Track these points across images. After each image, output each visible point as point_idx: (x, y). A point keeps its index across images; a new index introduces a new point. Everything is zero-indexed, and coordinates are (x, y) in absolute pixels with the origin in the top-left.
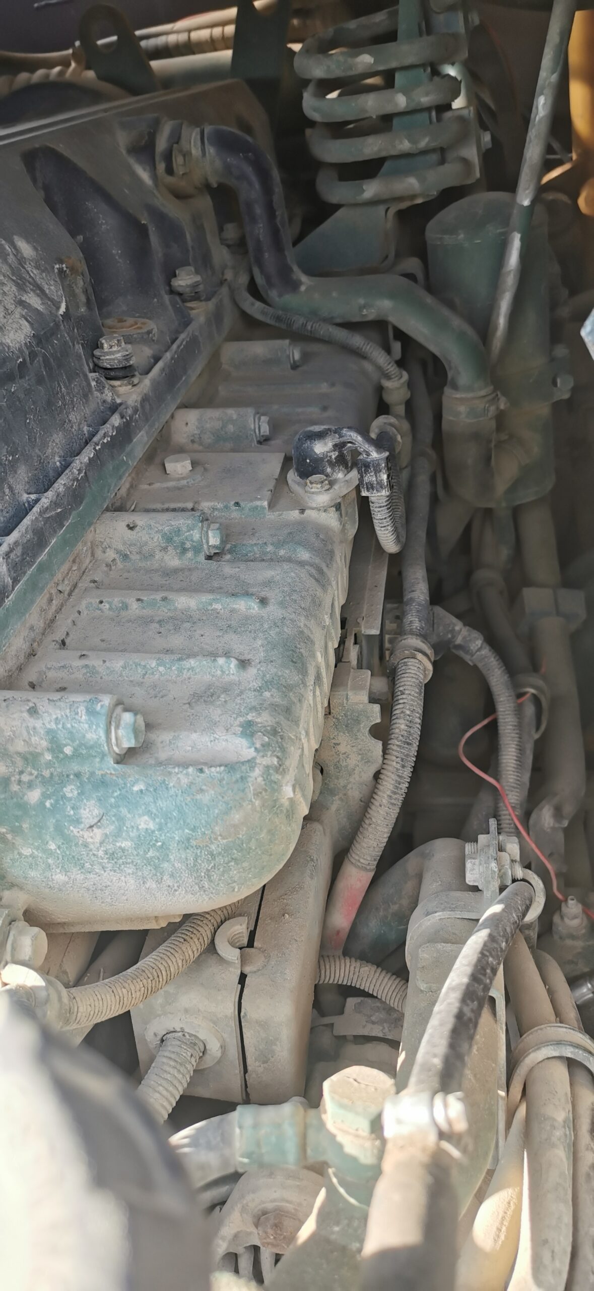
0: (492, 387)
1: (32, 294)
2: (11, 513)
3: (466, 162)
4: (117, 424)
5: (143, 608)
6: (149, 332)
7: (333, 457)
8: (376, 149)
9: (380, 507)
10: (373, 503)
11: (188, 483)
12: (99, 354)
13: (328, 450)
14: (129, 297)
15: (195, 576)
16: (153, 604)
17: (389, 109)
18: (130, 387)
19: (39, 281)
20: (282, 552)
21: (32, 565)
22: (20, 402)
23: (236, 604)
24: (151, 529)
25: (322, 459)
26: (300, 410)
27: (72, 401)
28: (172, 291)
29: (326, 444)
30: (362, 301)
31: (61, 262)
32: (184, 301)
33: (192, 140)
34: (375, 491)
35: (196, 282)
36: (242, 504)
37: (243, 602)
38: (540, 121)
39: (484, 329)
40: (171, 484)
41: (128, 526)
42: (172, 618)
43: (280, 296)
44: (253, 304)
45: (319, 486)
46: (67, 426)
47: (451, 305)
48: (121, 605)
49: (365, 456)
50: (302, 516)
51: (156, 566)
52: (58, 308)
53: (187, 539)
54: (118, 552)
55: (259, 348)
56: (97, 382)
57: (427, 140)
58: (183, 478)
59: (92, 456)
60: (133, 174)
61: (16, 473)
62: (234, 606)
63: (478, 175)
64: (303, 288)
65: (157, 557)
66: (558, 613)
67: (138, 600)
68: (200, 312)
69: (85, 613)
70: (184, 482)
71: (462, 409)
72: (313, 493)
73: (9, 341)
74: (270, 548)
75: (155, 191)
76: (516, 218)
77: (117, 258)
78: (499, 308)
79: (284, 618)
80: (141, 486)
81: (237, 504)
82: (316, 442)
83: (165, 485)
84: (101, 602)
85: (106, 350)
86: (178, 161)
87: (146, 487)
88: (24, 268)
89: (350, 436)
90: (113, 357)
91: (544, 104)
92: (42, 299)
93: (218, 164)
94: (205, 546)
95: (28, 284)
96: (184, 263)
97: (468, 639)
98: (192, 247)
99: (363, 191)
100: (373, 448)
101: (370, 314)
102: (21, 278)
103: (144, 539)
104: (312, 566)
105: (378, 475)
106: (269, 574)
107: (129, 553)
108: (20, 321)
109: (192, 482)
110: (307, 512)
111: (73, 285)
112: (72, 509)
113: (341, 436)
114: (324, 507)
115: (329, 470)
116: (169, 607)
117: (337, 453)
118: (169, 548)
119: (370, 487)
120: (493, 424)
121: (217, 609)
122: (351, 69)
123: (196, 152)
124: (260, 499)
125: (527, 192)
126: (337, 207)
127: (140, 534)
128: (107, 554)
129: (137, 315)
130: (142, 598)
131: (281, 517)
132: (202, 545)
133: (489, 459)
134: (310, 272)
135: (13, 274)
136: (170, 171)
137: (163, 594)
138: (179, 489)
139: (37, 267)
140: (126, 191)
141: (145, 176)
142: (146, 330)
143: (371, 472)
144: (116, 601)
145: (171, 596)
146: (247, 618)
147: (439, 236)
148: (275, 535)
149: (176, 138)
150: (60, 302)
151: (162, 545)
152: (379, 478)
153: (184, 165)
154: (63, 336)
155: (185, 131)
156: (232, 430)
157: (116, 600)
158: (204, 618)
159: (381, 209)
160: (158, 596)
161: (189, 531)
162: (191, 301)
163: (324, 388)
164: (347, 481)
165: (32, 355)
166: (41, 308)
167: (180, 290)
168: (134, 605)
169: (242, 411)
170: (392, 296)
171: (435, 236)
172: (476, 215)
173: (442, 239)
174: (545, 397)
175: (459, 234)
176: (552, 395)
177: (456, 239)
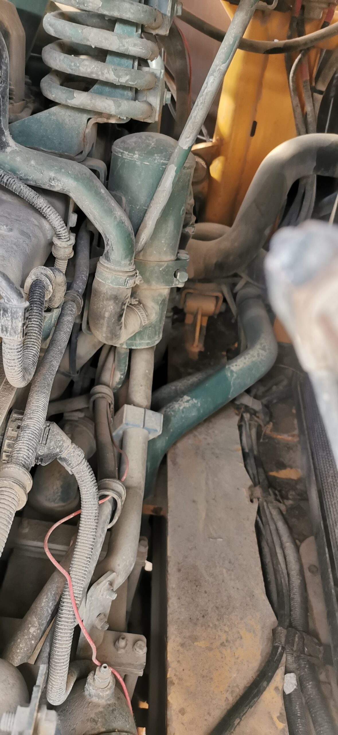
0: (133, 266)
3: (150, 106)
8: (89, 70)
9: (11, 349)
10: (5, 343)
17: (105, 45)
30: (52, 174)
34: (8, 335)
39: (137, 225)
49: (5, 301)
57: (128, 77)
63: (157, 119)
64: (8, 150)
66: (144, 426)
71: (109, 276)
76: (177, 156)
97: (72, 454)
99: (74, 98)
100: (15, 296)
101: (57, 187)
105: (14, 321)
120: (129, 292)
125: (188, 140)
126: (53, 103)
133: (121, 316)
134: (17, 140)
143: (9, 316)
147: (122, 151)
152: (14, 324)
159: (85, 117)
163: (3, 230)
170: (76, 178)
171: (119, 149)
172: (148, 145)
173: (122, 153)
174: (168, 282)
175: (134, 154)
176: (172, 282)
177: (132, 157)
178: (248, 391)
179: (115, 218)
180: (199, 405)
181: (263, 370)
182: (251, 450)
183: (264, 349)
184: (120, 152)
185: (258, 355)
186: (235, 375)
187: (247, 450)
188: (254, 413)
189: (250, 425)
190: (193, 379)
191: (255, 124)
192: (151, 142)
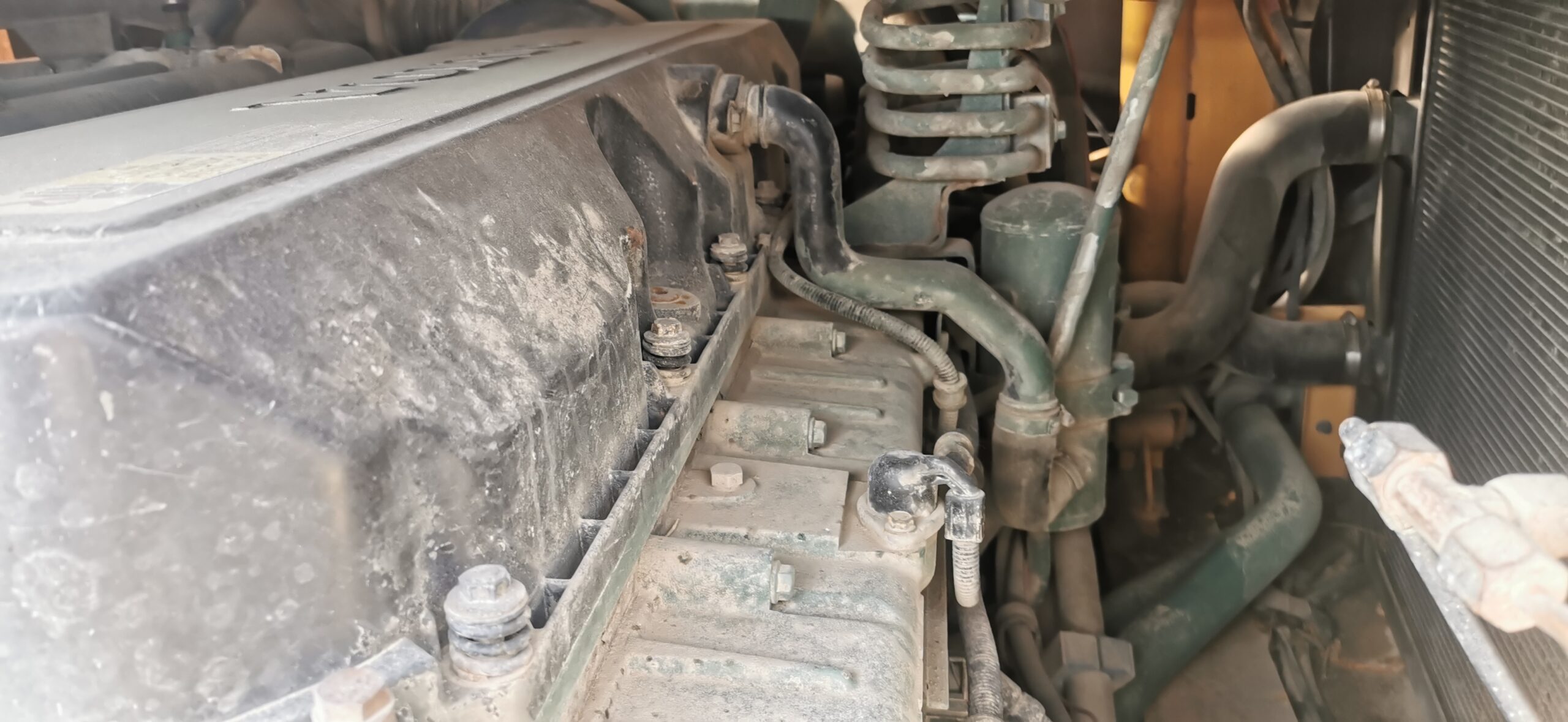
0: (1056, 401)
1: (601, 274)
2: (567, 543)
3: (1036, 150)
4: (670, 428)
5: (702, 672)
6: (693, 310)
7: (921, 491)
8: (944, 127)
9: (967, 554)
10: (958, 548)
11: (738, 500)
12: (652, 339)
13: (915, 483)
14: (666, 262)
15: (760, 632)
16: (715, 668)
17: (963, 89)
18: (682, 379)
19: (607, 258)
20: (860, 608)
21: (588, 614)
22: (587, 405)
23: (820, 680)
24: (708, 564)
25: (907, 493)
26: (853, 413)
27: (628, 399)
28: (710, 258)
29: (913, 475)
30: (918, 289)
31: (625, 232)
32: (725, 271)
33: (750, 97)
34: (964, 536)
35: (741, 252)
36: (808, 537)
37: (828, 679)
38: (1131, 124)
39: (1047, 331)
40: (718, 499)
41: (680, 557)
42: (739, 690)
43: (825, 272)
44: (792, 278)
45: (903, 526)
46: (621, 429)
47: (1007, 298)
48: (674, 666)
49: (955, 493)
50: (880, 559)
51: (708, 611)
52: (625, 290)
53: (751, 583)
54: (663, 588)
55: (797, 329)
56: (647, 372)
57: (1002, 124)
58: (731, 494)
59: (648, 469)
60: (683, 128)
61: (575, 492)
62: (817, 682)
63: (1048, 165)
64: (852, 267)
65: (710, 600)
66: (1102, 668)
67: (697, 661)
68: (740, 282)
69: (628, 671)
70: (733, 499)
71: (1022, 422)
72: (895, 533)
73: (582, 333)
74: (845, 601)
75: (704, 148)
76: (1094, 218)
77: (661, 219)
78: (1066, 311)
79: (881, 706)
80: (680, 498)
81: (801, 536)
82: (902, 472)
83: (710, 500)
84: (650, 659)
85: (660, 336)
86: (733, 118)
87: (686, 499)
88: (592, 241)
89: (942, 468)
90: (667, 344)
91: (1137, 108)
92: (610, 279)
93: (775, 125)
94: (772, 593)
95: (597, 261)
96: (727, 230)
97: (1027, 710)
98: (735, 210)
99: (924, 168)
100: (967, 485)
101: (927, 305)
102: (591, 254)
103: (698, 576)
104: (900, 631)
105: (970, 517)
106: (853, 638)
107: (676, 591)
108: (592, 307)
109: (743, 500)
110: (886, 555)
111: (632, 259)
112: (626, 538)
113: (931, 468)
114: (907, 551)
115: (913, 506)
116: (734, 675)
117: (925, 488)
118: (728, 591)
119: (958, 530)
120: (1054, 442)
121: (794, 684)
122: (928, 44)
123: (752, 110)
124: (828, 533)
125: (1110, 193)
126: (888, 179)
127: (694, 570)
128: (650, 590)
129: (673, 283)
130: (700, 659)
131: (853, 558)
132: (769, 591)
133: (1045, 481)
134: (859, 249)
135: (584, 249)
136: (722, 128)
137: (730, 656)
138: (728, 507)
139: (605, 241)
140: (678, 147)
141: (694, 129)
142: (690, 307)
143: (962, 513)
144: (669, 661)
145: (738, 660)
146: (835, 702)
147: (1000, 223)
148: (851, 583)
149: (732, 93)
150: (626, 283)
151: (720, 586)
152: (970, 522)
153: (739, 124)
154: (628, 323)
155: (743, 88)
156: (781, 434)
157: (668, 658)
158: (780, 694)
159: (937, 188)
160: (722, 658)
161: (755, 572)
162: (733, 271)
163: (876, 386)
164: (933, 521)
165: (603, 347)
166: (609, 290)
167: (722, 258)
168: (691, 668)
169: (795, 412)
170: (954, 288)
171: (995, 222)
172: (1042, 206)
173: (1001, 227)
174: (1103, 411)
175: (1022, 224)
176: (1111, 410)
177: (1020, 229)
178: (1277, 584)
179: (1020, 333)
180: (1189, 618)
181: (1300, 537)
182: (1308, 694)
183: (1293, 497)
184: (997, 225)
185: (1285, 510)
186: (1247, 555)
187: (1299, 698)
188: (1297, 624)
189: (1294, 649)
190: (1166, 573)
191: (1191, 100)
192: (1044, 201)
